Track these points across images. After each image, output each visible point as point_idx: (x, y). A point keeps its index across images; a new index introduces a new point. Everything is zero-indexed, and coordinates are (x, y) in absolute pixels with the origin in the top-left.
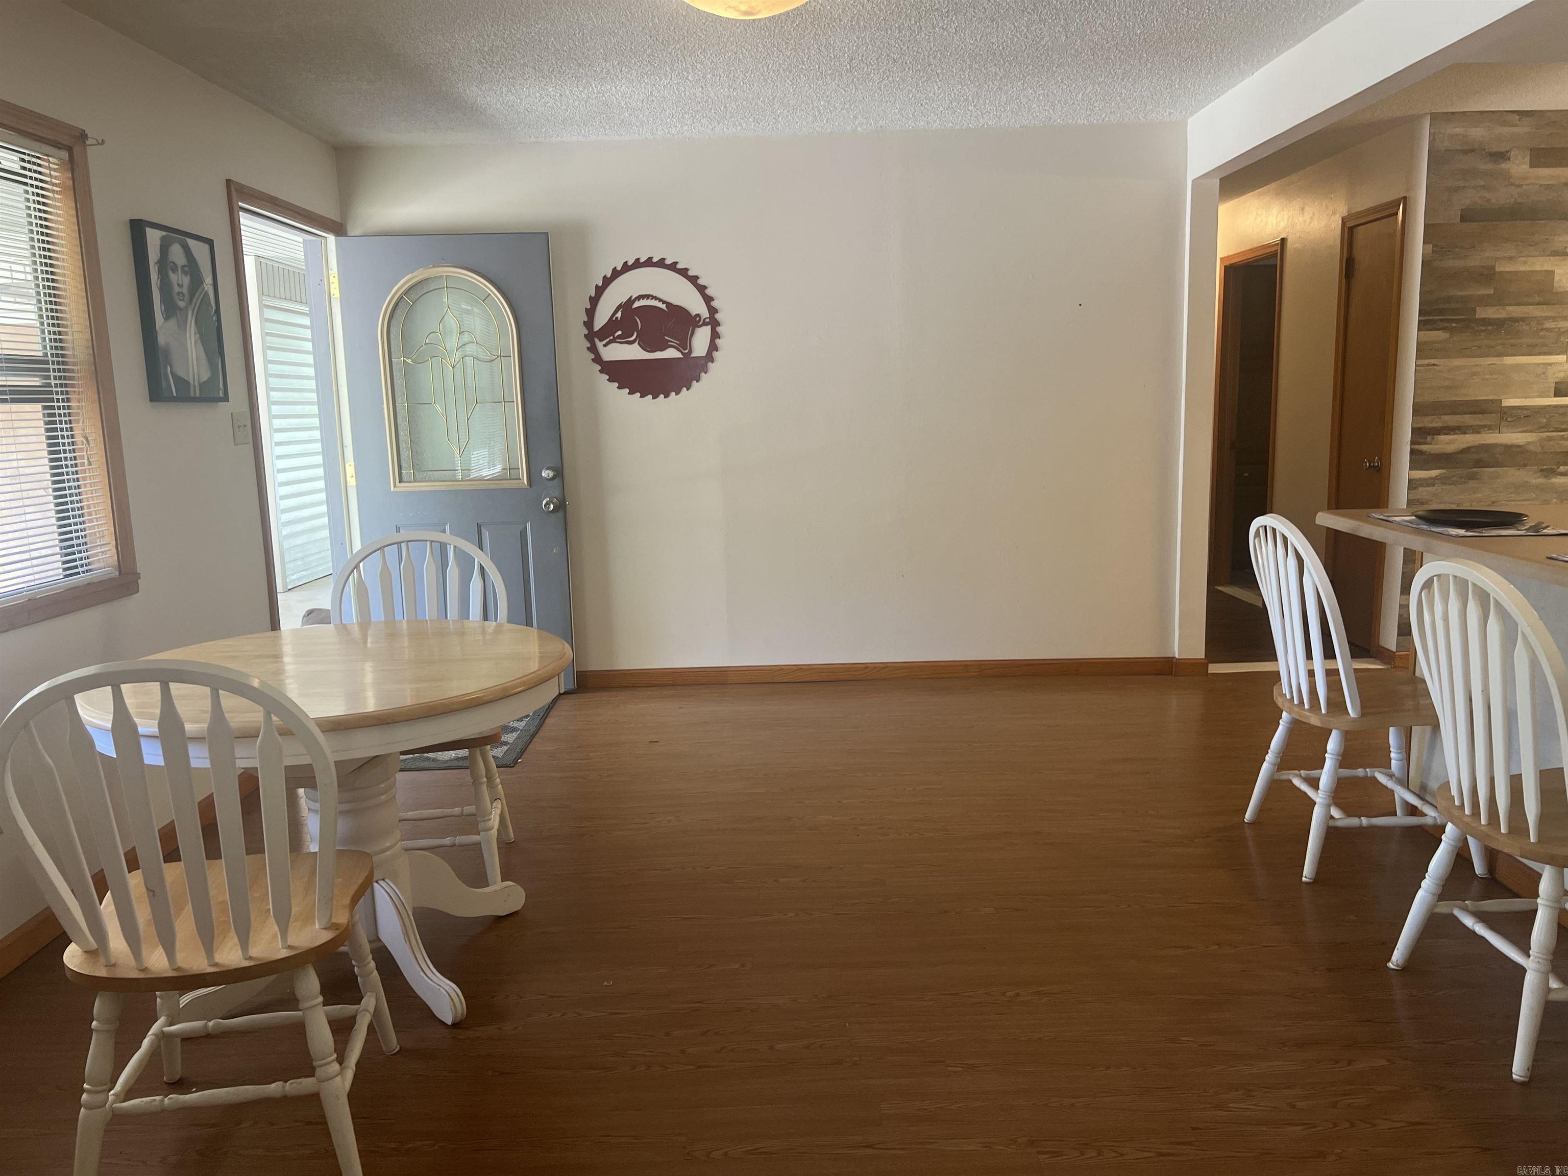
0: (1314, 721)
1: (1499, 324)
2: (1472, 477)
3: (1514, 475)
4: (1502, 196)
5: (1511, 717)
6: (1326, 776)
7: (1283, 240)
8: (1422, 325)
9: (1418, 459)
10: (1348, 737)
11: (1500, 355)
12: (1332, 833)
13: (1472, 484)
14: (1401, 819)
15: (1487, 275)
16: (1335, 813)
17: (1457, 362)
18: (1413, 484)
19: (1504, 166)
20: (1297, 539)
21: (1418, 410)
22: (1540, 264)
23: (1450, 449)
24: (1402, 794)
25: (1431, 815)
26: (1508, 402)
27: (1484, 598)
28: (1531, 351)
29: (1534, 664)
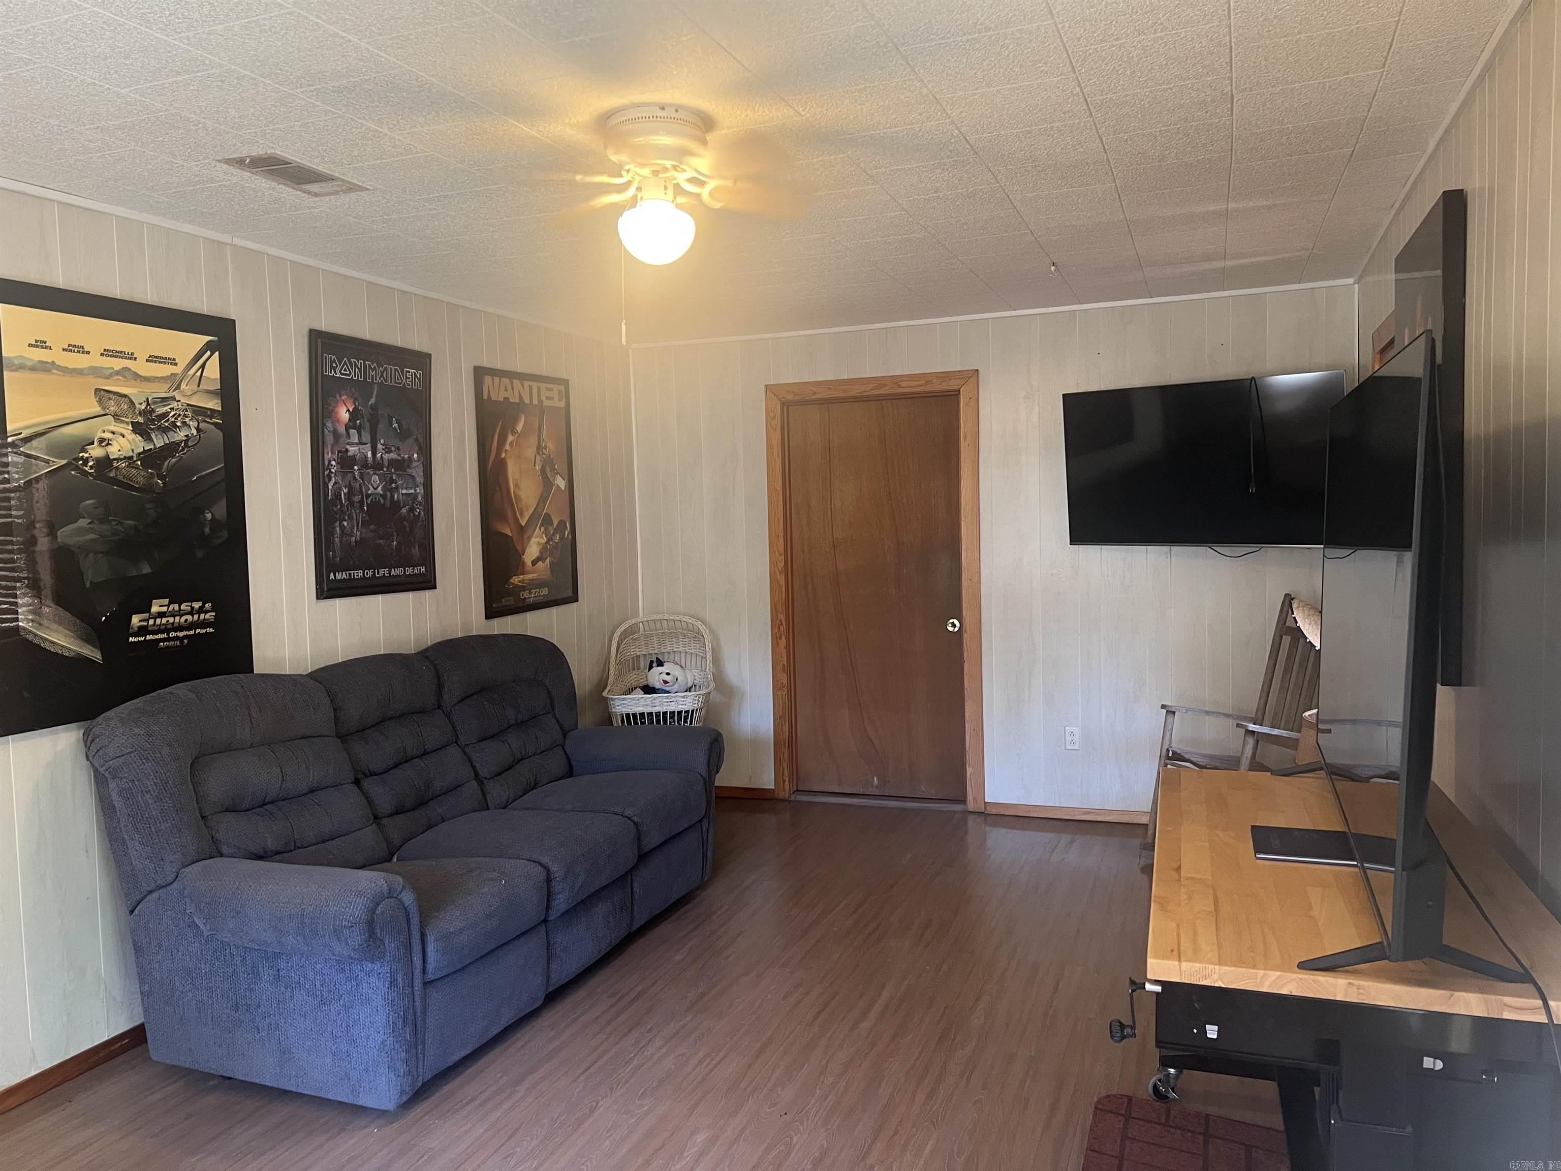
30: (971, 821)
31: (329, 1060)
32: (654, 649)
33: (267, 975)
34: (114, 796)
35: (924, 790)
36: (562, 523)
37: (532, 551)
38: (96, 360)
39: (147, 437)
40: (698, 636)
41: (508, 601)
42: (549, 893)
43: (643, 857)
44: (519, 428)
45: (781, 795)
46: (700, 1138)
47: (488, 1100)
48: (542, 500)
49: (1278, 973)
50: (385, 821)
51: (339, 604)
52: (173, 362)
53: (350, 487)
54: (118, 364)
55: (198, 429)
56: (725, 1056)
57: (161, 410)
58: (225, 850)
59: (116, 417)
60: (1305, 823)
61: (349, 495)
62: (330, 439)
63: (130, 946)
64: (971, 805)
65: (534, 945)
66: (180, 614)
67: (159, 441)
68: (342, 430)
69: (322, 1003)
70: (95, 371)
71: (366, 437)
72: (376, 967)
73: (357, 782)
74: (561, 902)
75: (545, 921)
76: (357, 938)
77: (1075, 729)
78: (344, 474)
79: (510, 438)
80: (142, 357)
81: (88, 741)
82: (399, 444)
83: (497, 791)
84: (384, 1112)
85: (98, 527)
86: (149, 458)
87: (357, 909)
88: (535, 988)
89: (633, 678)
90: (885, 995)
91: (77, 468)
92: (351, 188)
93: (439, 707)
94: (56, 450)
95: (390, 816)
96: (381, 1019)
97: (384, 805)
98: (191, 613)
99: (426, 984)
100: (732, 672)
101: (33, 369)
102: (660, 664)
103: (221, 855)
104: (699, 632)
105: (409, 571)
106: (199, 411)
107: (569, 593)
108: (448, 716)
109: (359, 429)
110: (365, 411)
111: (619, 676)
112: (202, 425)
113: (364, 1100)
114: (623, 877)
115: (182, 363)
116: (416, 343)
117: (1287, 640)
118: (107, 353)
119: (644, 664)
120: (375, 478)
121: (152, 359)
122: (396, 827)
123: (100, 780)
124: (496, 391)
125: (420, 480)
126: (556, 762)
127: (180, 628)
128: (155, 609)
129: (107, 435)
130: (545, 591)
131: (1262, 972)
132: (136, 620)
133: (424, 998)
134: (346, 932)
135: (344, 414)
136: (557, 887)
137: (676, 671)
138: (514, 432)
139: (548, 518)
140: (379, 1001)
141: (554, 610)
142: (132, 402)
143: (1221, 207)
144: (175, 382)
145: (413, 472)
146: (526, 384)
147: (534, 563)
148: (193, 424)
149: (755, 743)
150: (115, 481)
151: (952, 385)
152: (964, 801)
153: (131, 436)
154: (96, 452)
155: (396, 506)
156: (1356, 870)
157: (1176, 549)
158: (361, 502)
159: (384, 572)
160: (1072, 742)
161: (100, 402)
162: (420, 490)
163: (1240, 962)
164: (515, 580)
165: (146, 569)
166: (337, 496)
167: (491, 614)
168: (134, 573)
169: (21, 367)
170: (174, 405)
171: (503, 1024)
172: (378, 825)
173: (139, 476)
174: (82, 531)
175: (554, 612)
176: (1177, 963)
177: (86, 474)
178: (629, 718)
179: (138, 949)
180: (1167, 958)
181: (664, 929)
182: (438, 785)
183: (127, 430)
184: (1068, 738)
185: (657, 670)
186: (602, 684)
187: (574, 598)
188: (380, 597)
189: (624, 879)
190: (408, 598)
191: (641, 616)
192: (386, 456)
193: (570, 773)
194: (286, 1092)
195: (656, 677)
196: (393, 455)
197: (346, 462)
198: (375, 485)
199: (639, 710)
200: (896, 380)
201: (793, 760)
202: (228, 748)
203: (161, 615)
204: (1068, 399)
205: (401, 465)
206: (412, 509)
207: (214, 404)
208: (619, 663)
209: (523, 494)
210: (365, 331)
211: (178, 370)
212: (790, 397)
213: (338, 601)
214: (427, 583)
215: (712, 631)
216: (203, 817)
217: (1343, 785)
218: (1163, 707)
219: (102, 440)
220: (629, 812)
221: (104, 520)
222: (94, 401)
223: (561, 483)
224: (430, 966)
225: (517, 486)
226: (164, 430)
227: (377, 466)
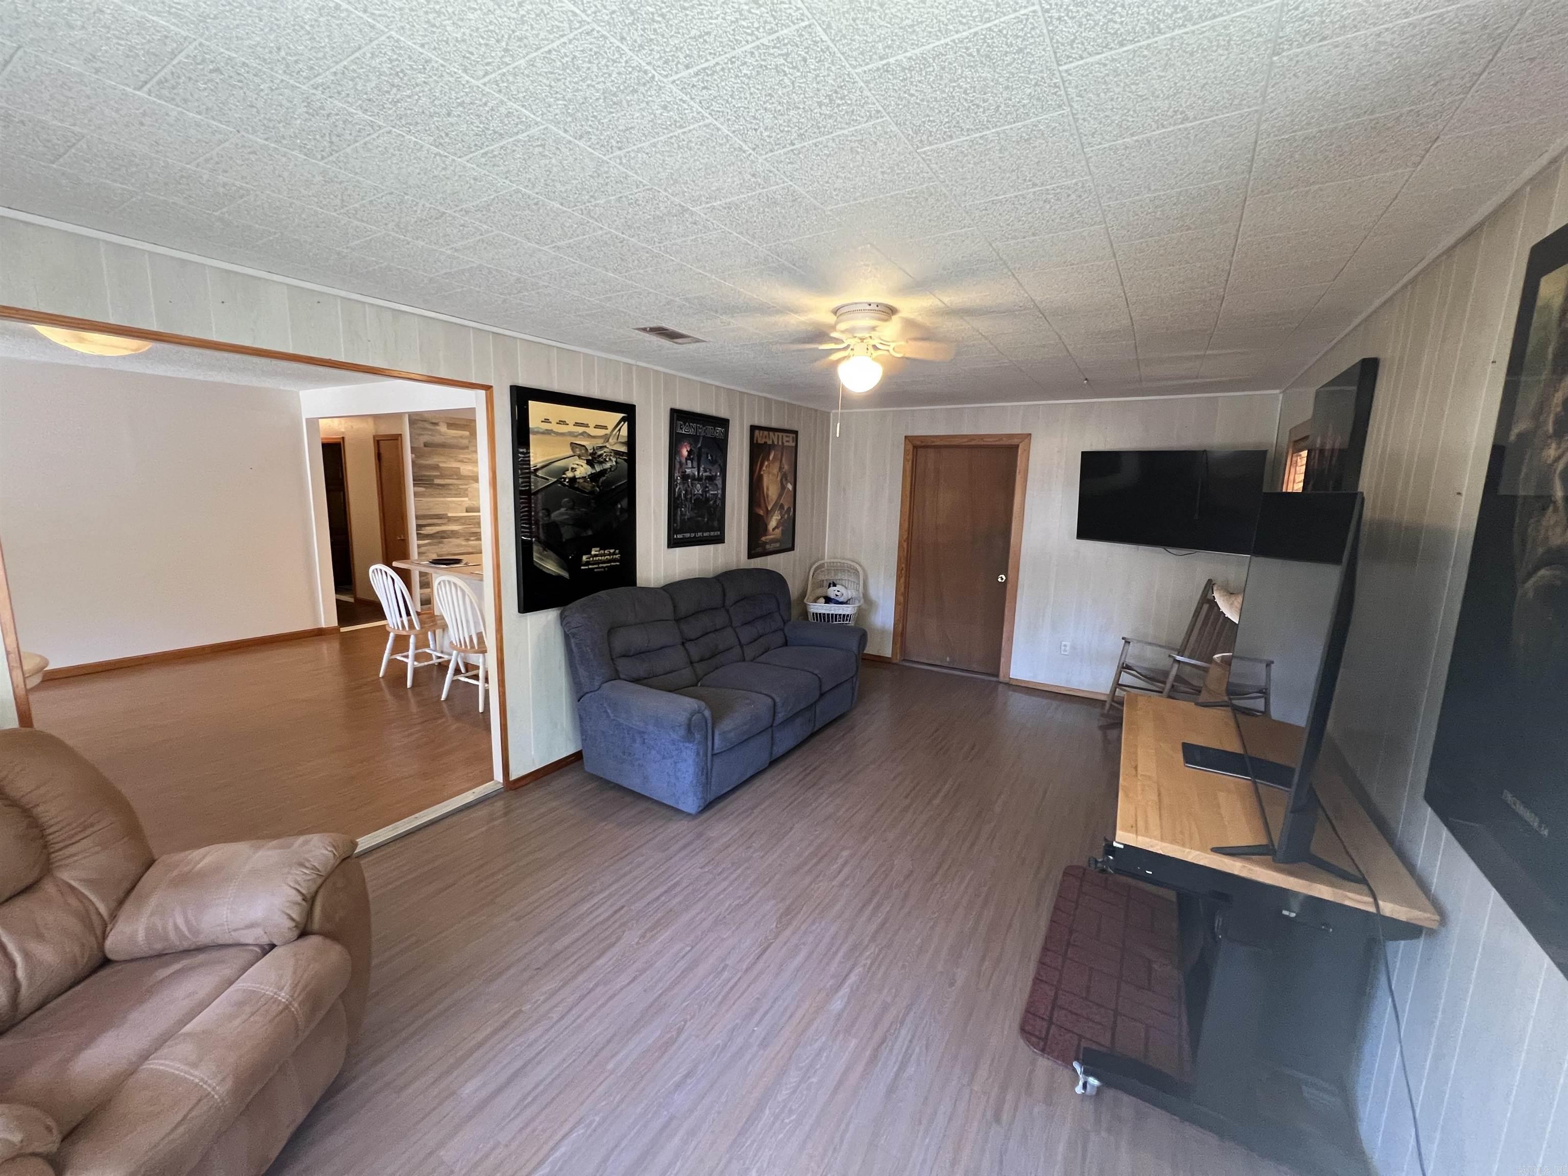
0: (404, 633)
1: (443, 485)
2: (440, 543)
3: (455, 541)
4: (437, 439)
5: (467, 621)
6: (411, 652)
7: (343, 438)
8: (415, 485)
9: (420, 536)
10: (416, 636)
11: (445, 497)
12: (416, 671)
13: (441, 545)
14: (435, 661)
15: (436, 467)
16: (416, 663)
17: (429, 499)
18: (419, 546)
19: (438, 428)
20: (391, 572)
21: (417, 517)
22: (455, 465)
23: (431, 532)
24: (435, 654)
25: (446, 657)
26: (450, 515)
27: (455, 585)
28: (456, 496)
29: (471, 602)
30: (1001, 688)
31: (665, 785)
32: (832, 577)
33: (639, 740)
34: (573, 646)
35: (975, 667)
36: (789, 509)
37: (773, 523)
38: (571, 428)
39: (592, 466)
40: (856, 572)
41: (759, 550)
42: (774, 712)
43: (822, 695)
44: (771, 458)
45: (895, 661)
46: (845, 853)
47: (739, 814)
48: (780, 496)
49: (1198, 853)
50: (695, 665)
51: (678, 551)
52: (605, 428)
53: (686, 491)
54: (581, 429)
55: (616, 462)
56: (860, 809)
57: (600, 453)
58: (622, 676)
59: (579, 456)
60: (1213, 744)
61: (685, 495)
62: (678, 466)
63: (577, 717)
64: (1001, 679)
65: (765, 739)
66: (604, 555)
67: (598, 468)
68: (684, 460)
69: (664, 758)
70: (571, 434)
71: (695, 464)
72: (691, 745)
73: (683, 644)
74: (780, 716)
75: (771, 726)
76: (682, 732)
77: (1068, 644)
78: (684, 484)
79: (766, 463)
80: (592, 425)
81: (562, 617)
82: (710, 467)
83: (750, 652)
84: (689, 814)
85: (569, 512)
86: (594, 477)
87: (683, 718)
88: (764, 758)
89: (819, 592)
90: (947, 786)
91: (561, 483)
92: (698, 341)
93: (724, 606)
94: (552, 474)
95: (698, 662)
96: (691, 770)
97: (695, 657)
98: (610, 554)
99: (713, 755)
100: (873, 593)
101: (543, 433)
102: (835, 585)
103: (620, 678)
104: (856, 570)
105: (712, 534)
106: (617, 453)
107: (790, 545)
108: (728, 611)
109: (692, 460)
110: (695, 451)
111: (813, 590)
112: (619, 460)
113: (681, 807)
114: (811, 705)
115: (610, 428)
116: (722, 413)
117: (1206, 607)
118: (577, 424)
119: (826, 584)
120: (698, 486)
121: (597, 427)
122: (700, 668)
123: (567, 637)
124: (760, 437)
125: (720, 486)
126: (778, 638)
127: (604, 562)
128: (593, 553)
129: (575, 466)
130: (778, 545)
131: (1188, 850)
132: (584, 558)
133: (712, 761)
134: (677, 728)
135: (685, 453)
136: (779, 709)
137: (843, 590)
138: (768, 460)
139: (782, 507)
140: (690, 761)
141: (782, 555)
142: (587, 449)
143: (1202, 353)
144: (606, 438)
145: (717, 482)
146: (776, 434)
147: (774, 529)
148: (614, 459)
149: (883, 632)
150: (577, 489)
151: (1015, 441)
152: (997, 676)
153: (585, 466)
154: (569, 474)
155: (708, 500)
156: (1250, 782)
157: (1142, 548)
158: (691, 498)
159: (700, 534)
160: (1065, 651)
161: (573, 449)
162: (720, 492)
163: (1174, 841)
164: (763, 539)
165: (590, 533)
166: (680, 495)
167: (751, 556)
168: (584, 535)
169: (537, 433)
170: (606, 450)
171: (748, 775)
172: (693, 666)
173: (588, 486)
174: (562, 514)
175: (782, 556)
176: (1134, 836)
177: (564, 485)
178: (816, 615)
179: (581, 719)
180: (1129, 832)
181: (830, 731)
182: (721, 647)
183: (583, 463)
184: (1063, 648)
185: (832, 588)
186: (803, 595)
187: (792, 548)
188: (697, 548)
189: (811, 706)
190: (711, 548)
191: (826, 560)
192: (705, 474)
193: (786, 644)
194: (644, 796)
195: (832, 592)
196: (708, 474)
197: (685, 477)
198: (698, 489)
199: (823, 611)
200: (982, 437)
201: (903, 643)
202: (624, 625)
203: (596, 556)
204: (1085, 455)
205: (711, 479)
206: (715, 502)
207: (624, 449)
208: (813, 583)
209: (770, 493)
210: (698, 408)
211: (608, 432)
212: (918, 443)
213: (677, 549)
214: (720, 540)
215: (864, 570)
216: (612, 659)
217: (1241, 717)
218: (1123, 638)
219: (572, 468)
220: (816, 672)
221: (572, 508)
222: (569, 449)
223: (790, 487)
224: (716, 746)
225: (768, 489)
226: (601, 463)
227: (700, 479)
